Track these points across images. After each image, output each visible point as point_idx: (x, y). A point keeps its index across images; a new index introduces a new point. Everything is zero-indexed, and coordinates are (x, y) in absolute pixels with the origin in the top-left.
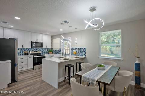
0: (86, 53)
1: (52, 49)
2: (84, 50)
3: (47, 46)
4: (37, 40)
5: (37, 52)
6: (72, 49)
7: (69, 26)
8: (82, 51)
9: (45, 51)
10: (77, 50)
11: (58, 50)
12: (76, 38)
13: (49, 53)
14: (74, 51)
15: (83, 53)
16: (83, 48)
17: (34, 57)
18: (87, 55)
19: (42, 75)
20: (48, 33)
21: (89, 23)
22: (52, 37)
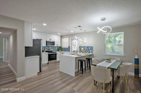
0: (93, 51)
1: (61, 47)
2: (91, 48)
3: (57, 45)
4: (51, 39)
5: (50, 49)
6: (80, 47)
7: (80, 29)
8: (89, 49)
9: (56, 49)
10: (85, 48)
11: (67, 48)
12: (85, 39)
13: (58, 51)
14: (82, 49)
15: (90, 51)
16: (90, 47)
17: (49, 54)
18: (94, 52)
19: (59, 67)
20: (59, 34)
21: (101, 30)
22: (62, 37)
